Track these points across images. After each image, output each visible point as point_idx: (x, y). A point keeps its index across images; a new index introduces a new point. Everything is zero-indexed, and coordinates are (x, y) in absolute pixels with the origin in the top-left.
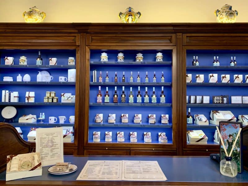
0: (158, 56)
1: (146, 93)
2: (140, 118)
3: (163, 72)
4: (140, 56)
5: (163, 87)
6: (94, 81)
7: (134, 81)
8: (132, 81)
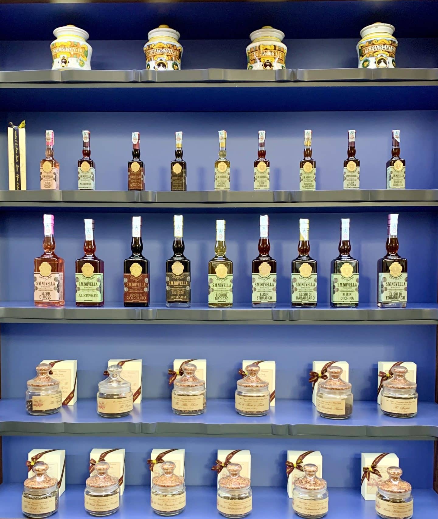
0: (371, 43)
1: (304, 249)
2: (266, 385)
3: (396, 133)
4: (269, 43)
5: (394, 218)
6: (12, 187)
7: (235, 185)
8: (228, 185)
